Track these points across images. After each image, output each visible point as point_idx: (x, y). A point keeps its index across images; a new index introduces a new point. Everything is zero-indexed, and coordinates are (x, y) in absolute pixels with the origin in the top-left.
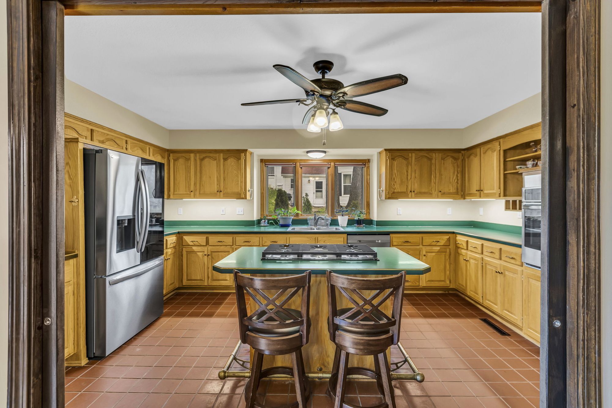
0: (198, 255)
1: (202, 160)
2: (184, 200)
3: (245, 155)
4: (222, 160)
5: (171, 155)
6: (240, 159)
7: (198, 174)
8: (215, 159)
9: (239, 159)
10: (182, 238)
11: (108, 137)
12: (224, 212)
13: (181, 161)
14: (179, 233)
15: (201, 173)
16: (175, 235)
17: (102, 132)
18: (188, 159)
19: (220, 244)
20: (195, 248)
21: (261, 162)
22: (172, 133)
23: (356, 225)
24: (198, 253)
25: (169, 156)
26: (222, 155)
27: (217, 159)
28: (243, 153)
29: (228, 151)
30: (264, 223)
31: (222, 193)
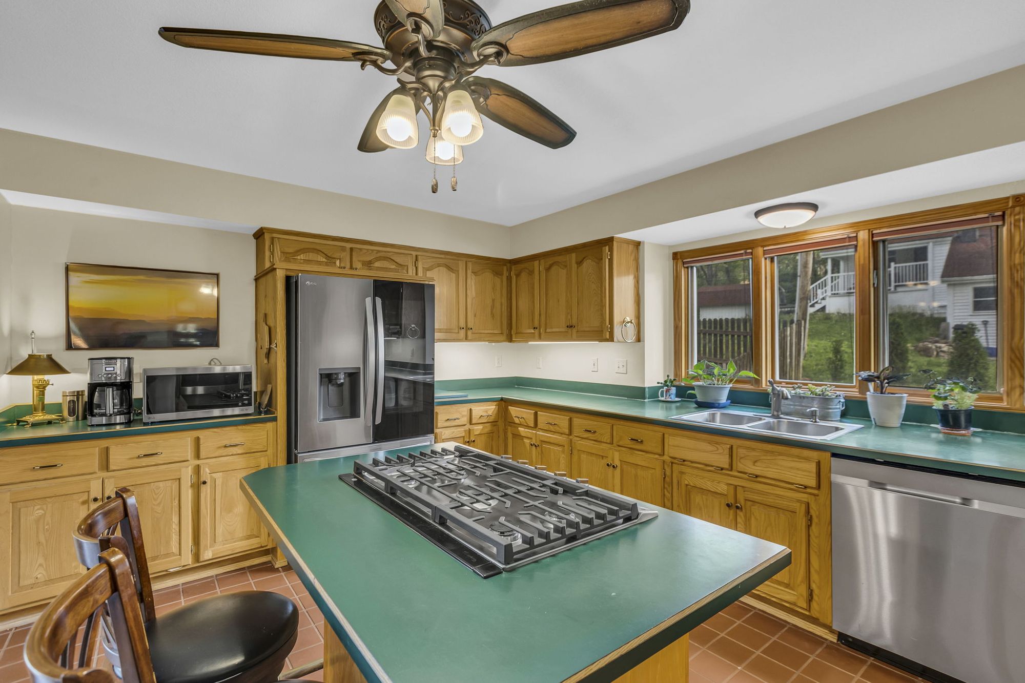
0: (524, 443)
1: (548, 269)
2: (530, 343)
3: (611, 250)
4: (574, 266)
5: (513, 267)
6: (602, 259)
7: (543, 298)
8: (566, 266)
9: (600, 260)
10: (507, 410)
11: (379, 255)
12: (596, 366)
13: (524, 275)
14: (502, 399)
15: (547, 295)
16: (495, 403)
17: (368, 250)
18: (531, 273)
19: (552, 428)
20: (523, 429)
21: (674, 259)
22: (513, 231)
23: (939, 426)
24: (526, 441)
25: (510, 271)
26: (574, 255)
27: (568, 267)
28: (606, 246)
29: (584, 245)
30: (666, 396)
31: (574, 330)
